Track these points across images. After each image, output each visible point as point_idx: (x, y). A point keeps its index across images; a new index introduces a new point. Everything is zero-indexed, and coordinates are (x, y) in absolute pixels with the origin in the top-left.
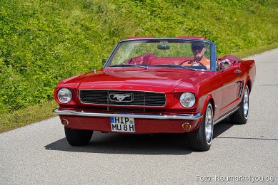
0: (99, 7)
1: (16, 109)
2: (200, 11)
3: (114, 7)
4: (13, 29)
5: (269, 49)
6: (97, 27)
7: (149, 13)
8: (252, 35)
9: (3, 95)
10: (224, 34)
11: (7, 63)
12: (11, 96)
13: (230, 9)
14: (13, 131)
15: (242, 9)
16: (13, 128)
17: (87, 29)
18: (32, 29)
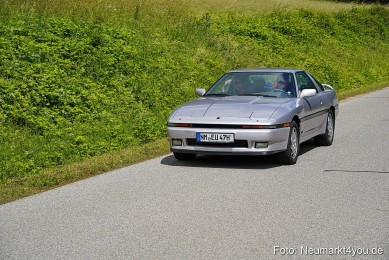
0: (223, 46)
2: (321, 48)
3: (236, 45)
4: (143, 67)
6: (221, 63)
8: (373, 71)
9: (134, 129)
10: (345, 70)
11: (137, 99)
12: (141, 131)
14: (144, 163)
16: (143, 160)
17: (212, 66)
18: (161, 66)
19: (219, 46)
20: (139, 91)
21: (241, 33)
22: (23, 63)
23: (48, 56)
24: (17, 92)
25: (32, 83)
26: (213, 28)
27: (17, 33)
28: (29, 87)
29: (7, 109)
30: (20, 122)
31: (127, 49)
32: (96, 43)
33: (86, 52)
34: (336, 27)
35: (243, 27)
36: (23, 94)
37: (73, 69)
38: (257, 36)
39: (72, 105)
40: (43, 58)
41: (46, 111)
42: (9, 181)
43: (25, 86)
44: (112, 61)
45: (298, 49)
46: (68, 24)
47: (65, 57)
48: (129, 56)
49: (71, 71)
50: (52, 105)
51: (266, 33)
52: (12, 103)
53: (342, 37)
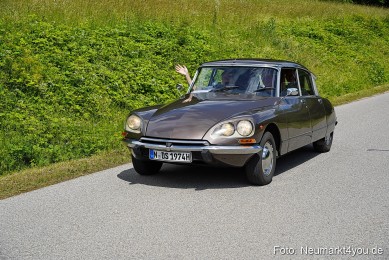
21: (301, 34)
22: (125, 59)
23: (144, 53)
24: (120, 81)
25: (131, 74)
26: (278, 30)
27: (122, 35)
28: (129, 77)
29: (112, 95)
30: (122, 105)
31: (207, 47)
32: (182, 43)
33: (174, 50)
34: (384, 30)
35: (303, 29)
36: (125, 83)
37: (163, 63)
38: (315, 37)
39: (162, 92)
40: (140, 54)
41: (142, 97)
42: (112, 151)
43: (125, 76)
44: (194, 57)
45: (350, 48)
46: (161, 27)
47: (158, 53)
48: (207, 53)
49: (162, 65)
50: (146, 92)
51: (323, 34)
52: (116, 90)
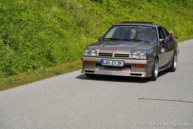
0: (71, 6)
1: (10, 75)
2: (141, 10)
3: (81, 6)
4: (11, 19)
5: (189, 39)
6: (68, 19)
7: (106, 11)
8: (177, 28)
11: (5, 43)
12: (8, 66)
13: (162, 9)
15: (171, 10)
16: (8, 88)
17: (62, 20)
18: (24, 19)
19: (68, 6)
20: (7, 36)
53: (156, 3)
